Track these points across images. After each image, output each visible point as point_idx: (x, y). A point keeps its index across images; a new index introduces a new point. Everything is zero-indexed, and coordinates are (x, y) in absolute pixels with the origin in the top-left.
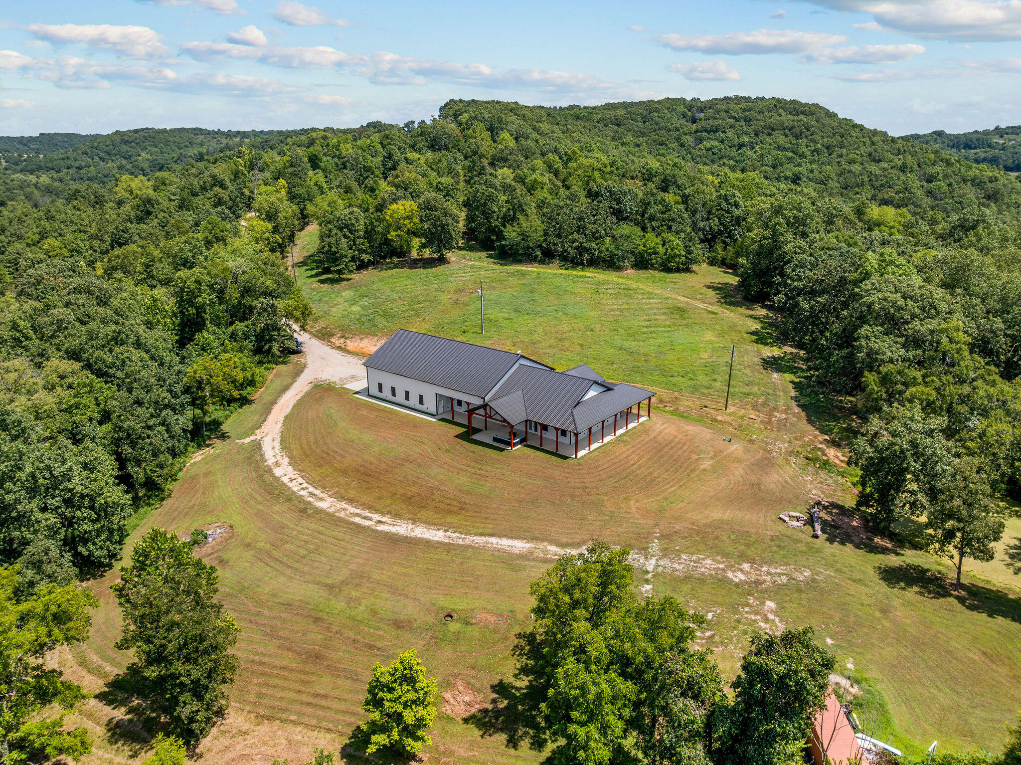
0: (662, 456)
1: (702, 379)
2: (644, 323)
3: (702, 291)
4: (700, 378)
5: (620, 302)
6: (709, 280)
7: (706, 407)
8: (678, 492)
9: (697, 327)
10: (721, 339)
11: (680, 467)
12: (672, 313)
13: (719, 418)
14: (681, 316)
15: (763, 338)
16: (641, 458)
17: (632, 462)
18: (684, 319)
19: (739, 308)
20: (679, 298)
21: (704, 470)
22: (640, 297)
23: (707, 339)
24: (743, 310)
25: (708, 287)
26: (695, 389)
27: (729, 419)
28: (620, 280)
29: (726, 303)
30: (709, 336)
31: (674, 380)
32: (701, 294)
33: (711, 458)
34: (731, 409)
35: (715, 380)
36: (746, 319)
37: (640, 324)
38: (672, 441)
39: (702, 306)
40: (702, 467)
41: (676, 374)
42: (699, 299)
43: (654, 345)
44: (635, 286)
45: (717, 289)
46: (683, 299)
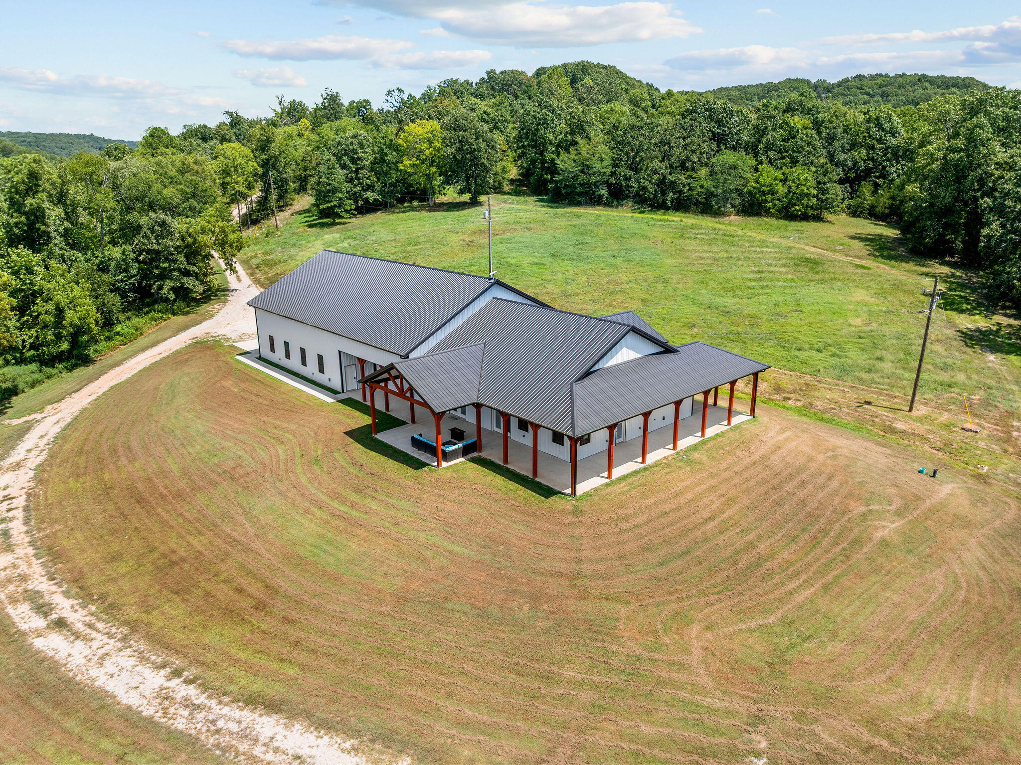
0: (779, 504)
1: (855, 356)
2: (751, 276)
3: (843, 242)
4: (850, 354)
5: (715, 248)
6: (853, 231)
7: (869, 403)
8: (822, 603)
9: (839, 284)
10: (882, 300)
11: (825, 532)
12: (797, 265)
13: (899, 425)
14: (812, 269)
15: (952, 303)
16: (728, 504)
17: (706, 514)
18: (817, 273)
19: (904, 264)
20: (807, 248)
21: (884, 544)
22: (747, 244)
23: (859, 299)
24: (911, 266)
25: (853, 238)
26: (844, 371)
27: (921, 429)
28: (718, 226)
29: (882, 256)
30: (860, 295)
31: (803, 355)
32: (842, 245)
33: (899, 514)
34: (920, 410)
35: (880, 359)
36: (919, 277)
37: (745, 276)
38: (804, 468)
39: (844, 258)
40: (879, 534)
41: (807, 346)
42: (840, 251)
43: (767, 304)
44: (740, 232)
45: (867, 240)
46: (813, 250)
